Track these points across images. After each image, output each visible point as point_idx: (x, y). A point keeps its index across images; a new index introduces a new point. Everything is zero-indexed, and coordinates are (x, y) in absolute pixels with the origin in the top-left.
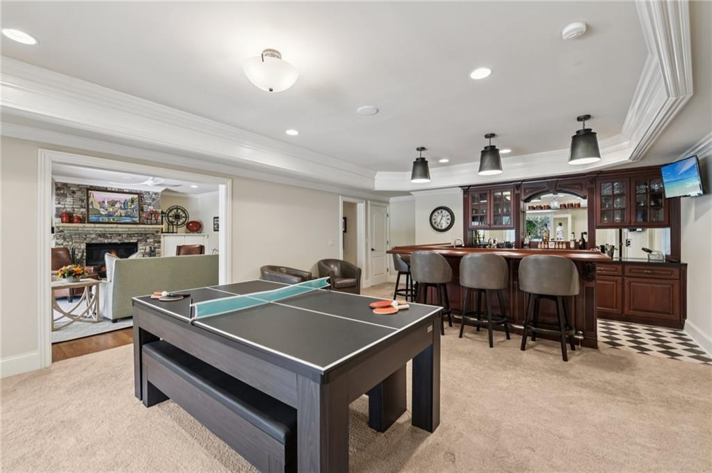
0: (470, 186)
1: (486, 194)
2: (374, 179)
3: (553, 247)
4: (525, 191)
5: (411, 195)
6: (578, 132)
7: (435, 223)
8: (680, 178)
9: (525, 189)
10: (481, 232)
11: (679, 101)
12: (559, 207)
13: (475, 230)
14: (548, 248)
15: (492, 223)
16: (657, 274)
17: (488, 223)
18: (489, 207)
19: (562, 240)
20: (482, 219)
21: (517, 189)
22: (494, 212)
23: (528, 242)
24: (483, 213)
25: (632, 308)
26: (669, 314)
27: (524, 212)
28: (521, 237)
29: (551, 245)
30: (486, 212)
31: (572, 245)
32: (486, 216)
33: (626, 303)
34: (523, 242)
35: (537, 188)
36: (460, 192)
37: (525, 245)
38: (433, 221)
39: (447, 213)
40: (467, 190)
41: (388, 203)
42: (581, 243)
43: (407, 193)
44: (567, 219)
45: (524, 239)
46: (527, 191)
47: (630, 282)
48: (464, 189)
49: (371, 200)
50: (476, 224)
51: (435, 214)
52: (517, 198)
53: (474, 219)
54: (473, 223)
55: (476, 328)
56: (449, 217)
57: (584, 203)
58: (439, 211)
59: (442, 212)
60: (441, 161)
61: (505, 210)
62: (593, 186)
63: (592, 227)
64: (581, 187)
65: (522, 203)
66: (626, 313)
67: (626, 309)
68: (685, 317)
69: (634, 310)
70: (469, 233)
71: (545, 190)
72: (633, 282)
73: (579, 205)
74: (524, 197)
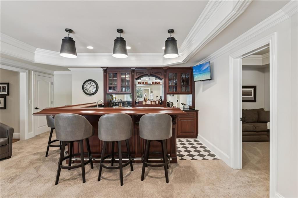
0: (107, 68)
1: (117, 73)
2: (34, 54)
3: (149, 104)
4: (137, 74)
5: (69, 70)
6: (168, 38)
7: (86, 89)
8: (202, 72)
9: (137, 73)
10: (114, 96)
11: (237, 14)
12: (151, 83)
13: (111, 95)
14: (147, 104)
15: (120, 90)
16: (190, 115)
17: (118, 90)
18: (118, 81)
19: (153, 100)
20: (114, 88)
21: (133, 72)
22: (121, 85)
23: (138, 101)
24: (115, 84)
25: (181, 132)
26: (192, 132)
27: (136, 85)
28: (135, 98)
29: (149, 103)
30: (117, 84)
31: (157, 103)
32: (117, 86)
33: (179, 130)
34: (135, 101)
35: (142, 73)
36: (101, 71)
37: (137, 103)
38: (85, 89)
39: (94, 84)
40: (106, 70)
41: (53, 75)
42: (161, 102)
43: (66, 69)
44: (148, 89)
45: (136, 100)
46: (138, 74)
47: (180, 119)
48: (104, 70)
49: (34, 71)
50: (111, 91)
51: (86, 84)
52: (133, 77)
53: (110, 88)
54: (110, 91)
55: (111, 164)
56: (95, 86)
57: (162, 82)
58: (89, 82)
59: (90, 83)
60: (88, 47)
61: (127, 83)
62: (166, 74)
63: (165, 94)
64: (161, 74)
65: (135, 80)
66: (179, 134)
67: (179, 132)
68: (198, 133)
69: (182, 132)
70: (107, 96)
71: (146, 74)
72: (182, 119)
73: (160, 82)
74: (136, 77)
